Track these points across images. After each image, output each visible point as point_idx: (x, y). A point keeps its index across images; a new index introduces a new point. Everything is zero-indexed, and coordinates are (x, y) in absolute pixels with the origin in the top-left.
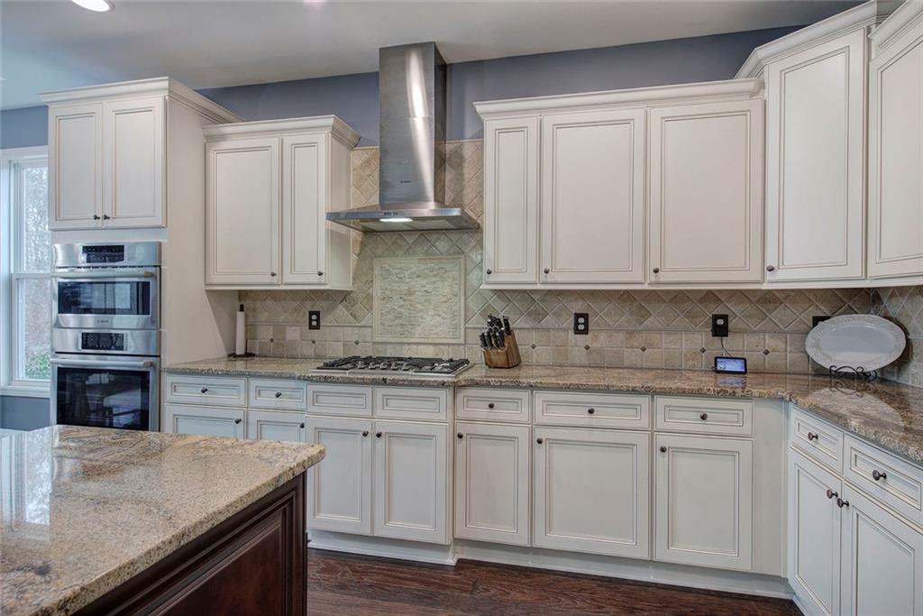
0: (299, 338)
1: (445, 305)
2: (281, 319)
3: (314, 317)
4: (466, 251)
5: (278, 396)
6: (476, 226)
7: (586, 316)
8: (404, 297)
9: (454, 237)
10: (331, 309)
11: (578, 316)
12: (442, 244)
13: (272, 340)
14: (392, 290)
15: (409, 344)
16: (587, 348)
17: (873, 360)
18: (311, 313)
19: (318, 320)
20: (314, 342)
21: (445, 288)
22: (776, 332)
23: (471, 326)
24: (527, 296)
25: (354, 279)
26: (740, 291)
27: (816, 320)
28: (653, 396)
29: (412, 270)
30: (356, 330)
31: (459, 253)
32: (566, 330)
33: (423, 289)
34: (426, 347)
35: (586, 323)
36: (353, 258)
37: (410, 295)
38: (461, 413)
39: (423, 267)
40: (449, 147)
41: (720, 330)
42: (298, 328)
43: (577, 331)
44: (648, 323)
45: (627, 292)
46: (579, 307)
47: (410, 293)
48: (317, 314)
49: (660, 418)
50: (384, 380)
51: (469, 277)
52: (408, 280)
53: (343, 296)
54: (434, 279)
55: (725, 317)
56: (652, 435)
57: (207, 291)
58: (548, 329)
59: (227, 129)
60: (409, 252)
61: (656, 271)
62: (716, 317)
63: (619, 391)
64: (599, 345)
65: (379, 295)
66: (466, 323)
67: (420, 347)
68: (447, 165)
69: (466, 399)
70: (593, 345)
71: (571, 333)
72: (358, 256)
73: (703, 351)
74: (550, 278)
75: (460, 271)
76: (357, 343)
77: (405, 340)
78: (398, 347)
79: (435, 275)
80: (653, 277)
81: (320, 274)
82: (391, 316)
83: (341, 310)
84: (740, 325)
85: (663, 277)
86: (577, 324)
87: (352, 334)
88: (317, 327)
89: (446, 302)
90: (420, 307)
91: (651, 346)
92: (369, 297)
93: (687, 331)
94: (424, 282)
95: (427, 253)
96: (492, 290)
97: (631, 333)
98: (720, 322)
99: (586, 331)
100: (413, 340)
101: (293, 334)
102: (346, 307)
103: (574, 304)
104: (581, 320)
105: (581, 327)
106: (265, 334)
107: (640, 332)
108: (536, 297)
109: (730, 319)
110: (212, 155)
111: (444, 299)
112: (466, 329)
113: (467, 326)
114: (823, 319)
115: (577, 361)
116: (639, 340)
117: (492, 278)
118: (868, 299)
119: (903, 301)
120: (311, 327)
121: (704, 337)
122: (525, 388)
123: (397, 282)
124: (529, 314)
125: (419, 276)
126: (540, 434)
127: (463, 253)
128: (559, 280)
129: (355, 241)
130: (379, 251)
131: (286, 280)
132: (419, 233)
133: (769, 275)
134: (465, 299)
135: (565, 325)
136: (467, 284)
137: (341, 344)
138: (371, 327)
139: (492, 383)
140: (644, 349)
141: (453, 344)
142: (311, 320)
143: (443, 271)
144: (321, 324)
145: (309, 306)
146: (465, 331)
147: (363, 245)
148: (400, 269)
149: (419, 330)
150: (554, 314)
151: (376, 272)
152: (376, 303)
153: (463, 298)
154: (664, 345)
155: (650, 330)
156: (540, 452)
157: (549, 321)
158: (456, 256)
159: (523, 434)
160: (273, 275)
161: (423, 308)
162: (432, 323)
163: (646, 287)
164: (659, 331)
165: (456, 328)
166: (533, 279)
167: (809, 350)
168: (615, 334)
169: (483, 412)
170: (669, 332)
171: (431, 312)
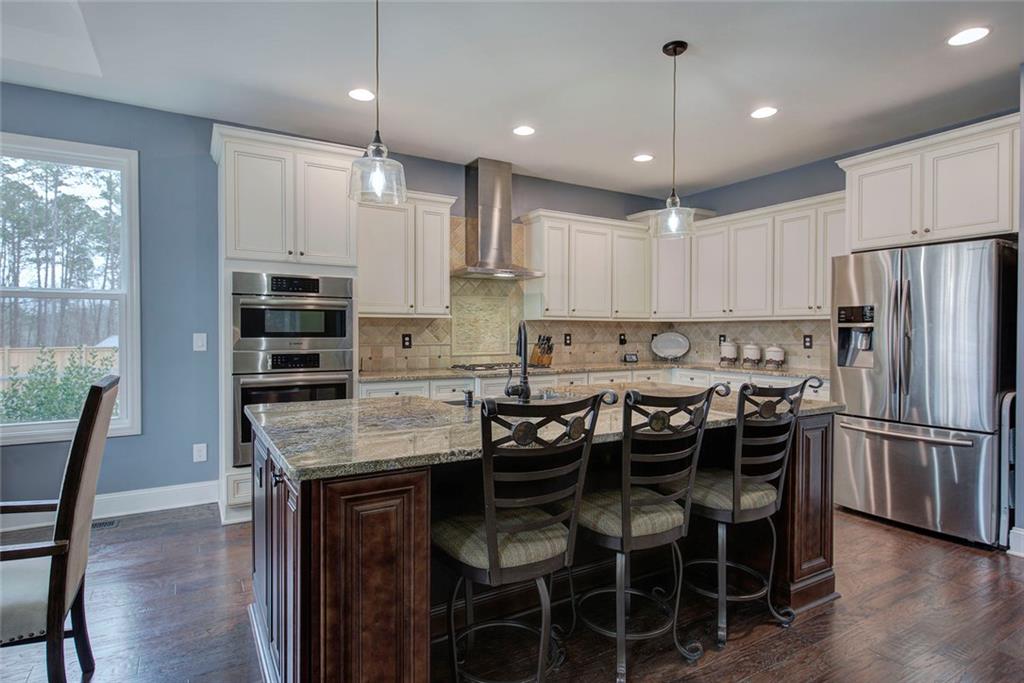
0: (393, 355)
1: (498, 329)
2: (379, 341)
3: (407, 339)
5: (454, 391)
7: (570, 335)
8: (472, 324)
10: (419, 333)
11: (566, 335)
12: (496, 289)
13: (370, 358)
15: (475, 356)
16: (571, 352)
17: (679, 352)
18: (404, 336)
19: (410, 341)
20: (406, 358)
21: (498, 318)
22: (640, 342)
27: (654, 335)
29: (478, 305)
30: (439, 348)
32: (561, 344)
33: (484, 318)
35: (570, 340)
39: (484, 304)
41: (623, 342)
42: (393, 347)
43: (566, 344)
44: (595, 338)
45: (597, 322)
46: (566, 330)
47: (476, 321)
48: (409, 336)
52: (474, 312)
53: (428, 323)
54: (491, 312)
55: (624, 335)
60: (475, 293)
61: (617, 312)
62: (621, 335)
64: (575, 350)
65: (456, 322)
67: (482, 358)
70: (573, 351)
71: (563, 345)
73: (618, 351)
76: (440, 357)
77: (473, 353)
78: (468, 359)
79: (492, 310)
80: (614, 315)
81: (447, 307)
82: (464, 338)
83: (427, 334)
84: (629, 339)
85: (618, 315)
86: (566, 340)
87: (436, 351)
88: (409, 347)
89: (498, 327)
90: (482, 330)
91: (597, 351)
93: (611, 342)
94: (485, 314)
95: (486, 294)
97: (589, 344)
98: (623, 337)
99: (570, 344)
100: (477, 353)
101: (389, 352)
102: (432, 331)
103: (564, 328)
104: (568, 338)
105: (568, 342)
106: (365, 353)
107: (593, 343)
108: (547, 325)
109: (626, 336)
111: (497, 325)
114: (656, 335)
115: (566, 361)
116: (592, 348)
117: (547, 313)
118: (669, 326)
119: (686, 327)
120: (404, 346)
121: (616, 345)
123: (468, 313)
125: (482, 310)
130: (454, 291)
131: (419, 311)
133: (653, 316)
134: (510, 326)
135: (561, 341)
137: (427, 358)
138: (450, 345)
140: (594, 353)
141: (502, 355)
142: (404, 341)
143: (497, 307)
144: (413, 343)
145: (403, 331)
148: (470, 304)
149: (481, 346)
150: (555, 334)
152: (454, 329)
154: (601, 350)
155: (596, 342)
160: (412, 306)
161: (484, 331)
162: (490, 341)
163: (611, 320)
164: (600, 343)
165: (504, 344)
166: (566, 314)
167: (655, 350)
168: (583, 345)
170: (604, 343)
171: (490, 334)
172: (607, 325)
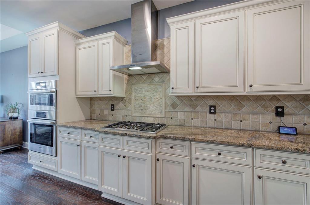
0: (108, 114)
1: (157, 102)
2: (103, 107)
3: (112, 106)
4: (165, 81)
5: (91, 137)
6: (169, 71)
7: (214, 107)
8: (142, 99)
9: (161, 75)
10: (117, 104)
11: (211, 107)
12: (157, 79)
13: (100, 114)
14: (138, 97)
15: (144, 117)
16: (215, 120)
18: (112, 105)
19: (114, 108)
20: (112, 115)
21: (157, 96)
23: (167, 110)
24: (189, 98)
25: (125, 93)
26: (290, 95)
28: (253, 149)
29: (145, 89)
30: (126, 111)
31: (163, 82)
32: (206, 112)
33: (149, 96)
34: (150, 118)
35: (215, 110)
36: (125, 85)
37: (145, 98)
38: (158, 150)
39: (149, 88)
40: (159, 42)
41: (280, 113)
42: (107, 110)
43: (211, 113)
44: (243, 110)
45: (233, 96)
46: (212, 103)
47: (145, 97)
48: (114, 105)
49: (257, 160)
50: (126, 134)
51: (166, 91)
52: (144, 93)
53: (121, 99)
54: (153, 92)
55: (282, 108)
56: (253, 169)
57: (76, 97)
58: (198, 112)
59: (81, 41)
60: (144, 82)
61: (251, 86)
62: (277, 108)
63: (235, 145)
64: (220, 119)
65: (134, 98)
66: (165, 109)
67: (148, 118)
68: (158, 48)
69: (160, 143)
70: (218, 119)
71: (208, 114)
72: (127, 84)
73: (271, 123)
74: (199, 90)
75: (163, 89)
76: (126, 116)
77: (143, 115)
78: (140, 118)
79: (154, 91)
80: (249, 89)
81: (110, 91)
82: (138, 106)
83: (121, 104)
84: (291, 111)
85: (253, 89)
86: (211, 110)
87: (125, 113)
88: (114, 110)
89: (157, 101)
90: (148, 103)
91: (245, 120)
92: (130, 99)
93: (263, 114)
94: (149, 93)
95: (150, 82)
96: (176, 96)
97: (235, 114)
98: (280, 110)
99: (214, 113)
100: (146, 115)
101: (106, 112)
102: (123, 103)
103: (209, 102)
104: (212, 108)
105: (212, 111)
106: (98, 112)
107: (240, 113)
108: (193, 99)
109: (285, 108)
110: (77, 50)
111: (157, 100)
112: (165, 111)
113: (166, 110)
115: (211, 126)
116: (239, 117)
117: (174, 91)
120: (112, 110)
121: (271, 117)
122: (187, 140)
123: (140, 94)
124: (190, 106)
125: (147, 91)
126: (194, 162)
127: (164, 82)
128: (203, 91)
129: (126, 79)
130: (134, 82)
131: (99, 93)
132: (148, 75)
134: (165, 100)
135: (205, 110)
136: (166, 94)
137: (121, 116)
138: (131, 110)
139: (172, 138)
140: (241, 121)
141: (160, 117)
142: (111, 108)
143: (157, 89)
144: (115, 109)
145: (111, 103)
146: (165, 113)
147: (128, 80)
148: (141, 88)
149: (148, 112)
150: (201, 106)
151: (133, 90)
152: (133, 102)
153: (164, 99)
154: (251, 120)
155: (244, 113)
156: (194, 170)
157: (198, 108)
158: (161, 83)
159: (186, 161)
160: (95, 91)
161: (149, 103)
162: (152, 109)
163: (245, 94)
164: (249, 114)
166: (191, 91)
168: (228, 114)
169: (168, 150)
170: (254, 114)
171: (152, 105)
172: (258, 99)
